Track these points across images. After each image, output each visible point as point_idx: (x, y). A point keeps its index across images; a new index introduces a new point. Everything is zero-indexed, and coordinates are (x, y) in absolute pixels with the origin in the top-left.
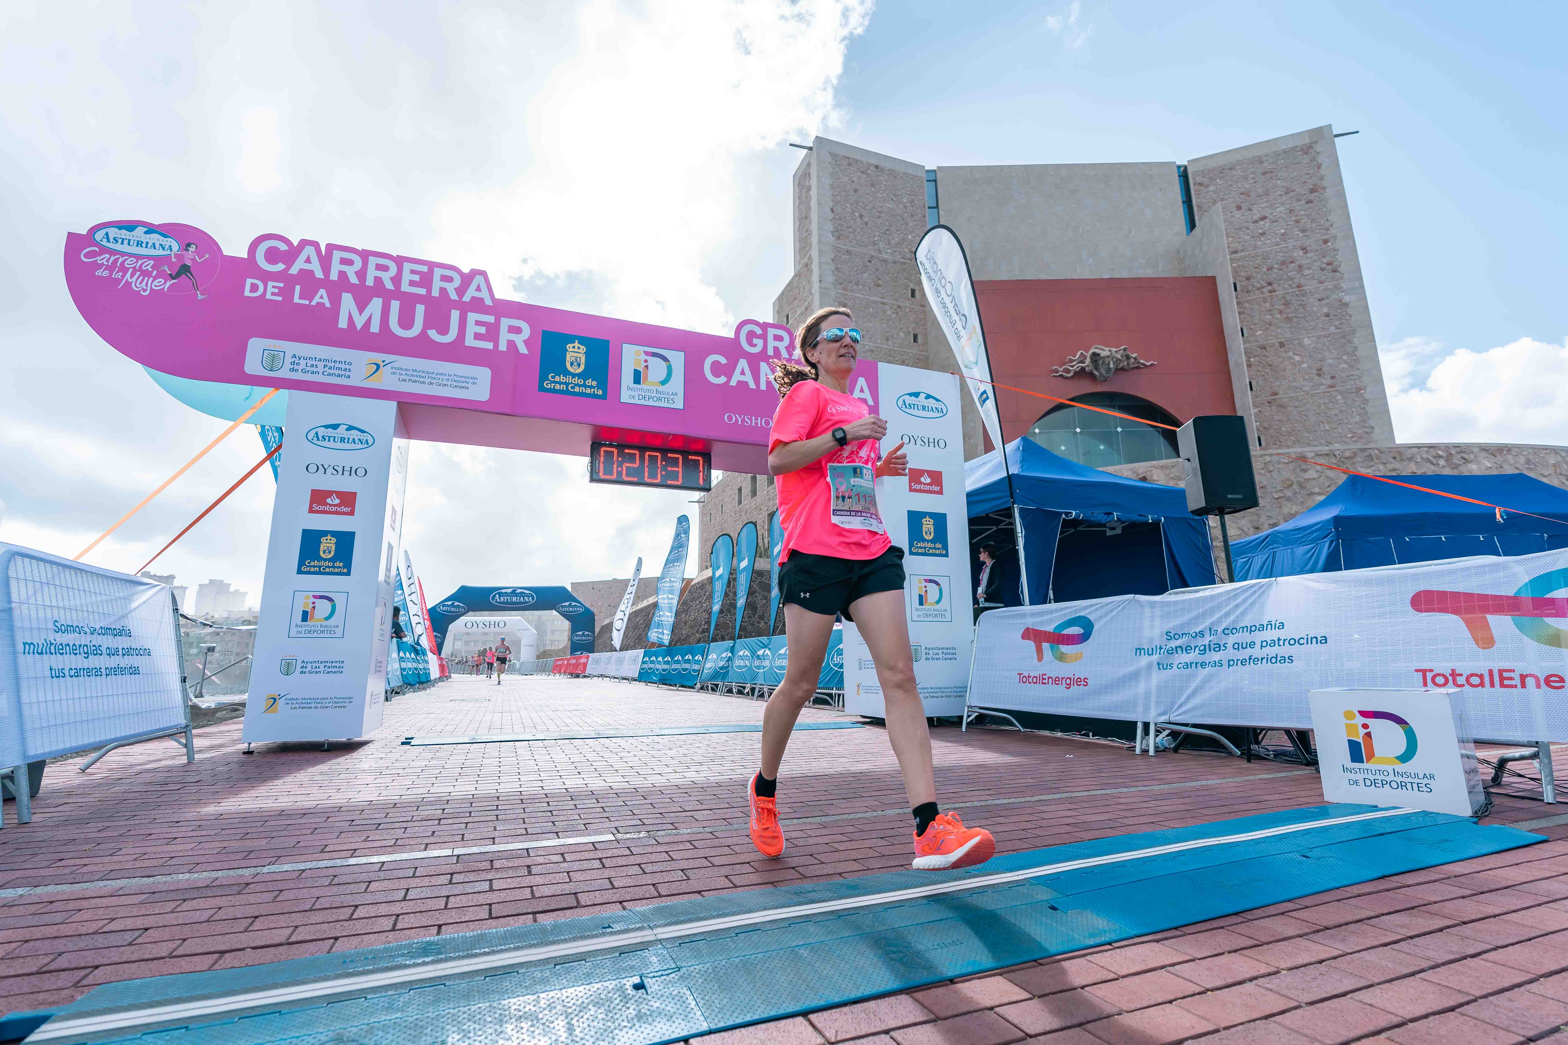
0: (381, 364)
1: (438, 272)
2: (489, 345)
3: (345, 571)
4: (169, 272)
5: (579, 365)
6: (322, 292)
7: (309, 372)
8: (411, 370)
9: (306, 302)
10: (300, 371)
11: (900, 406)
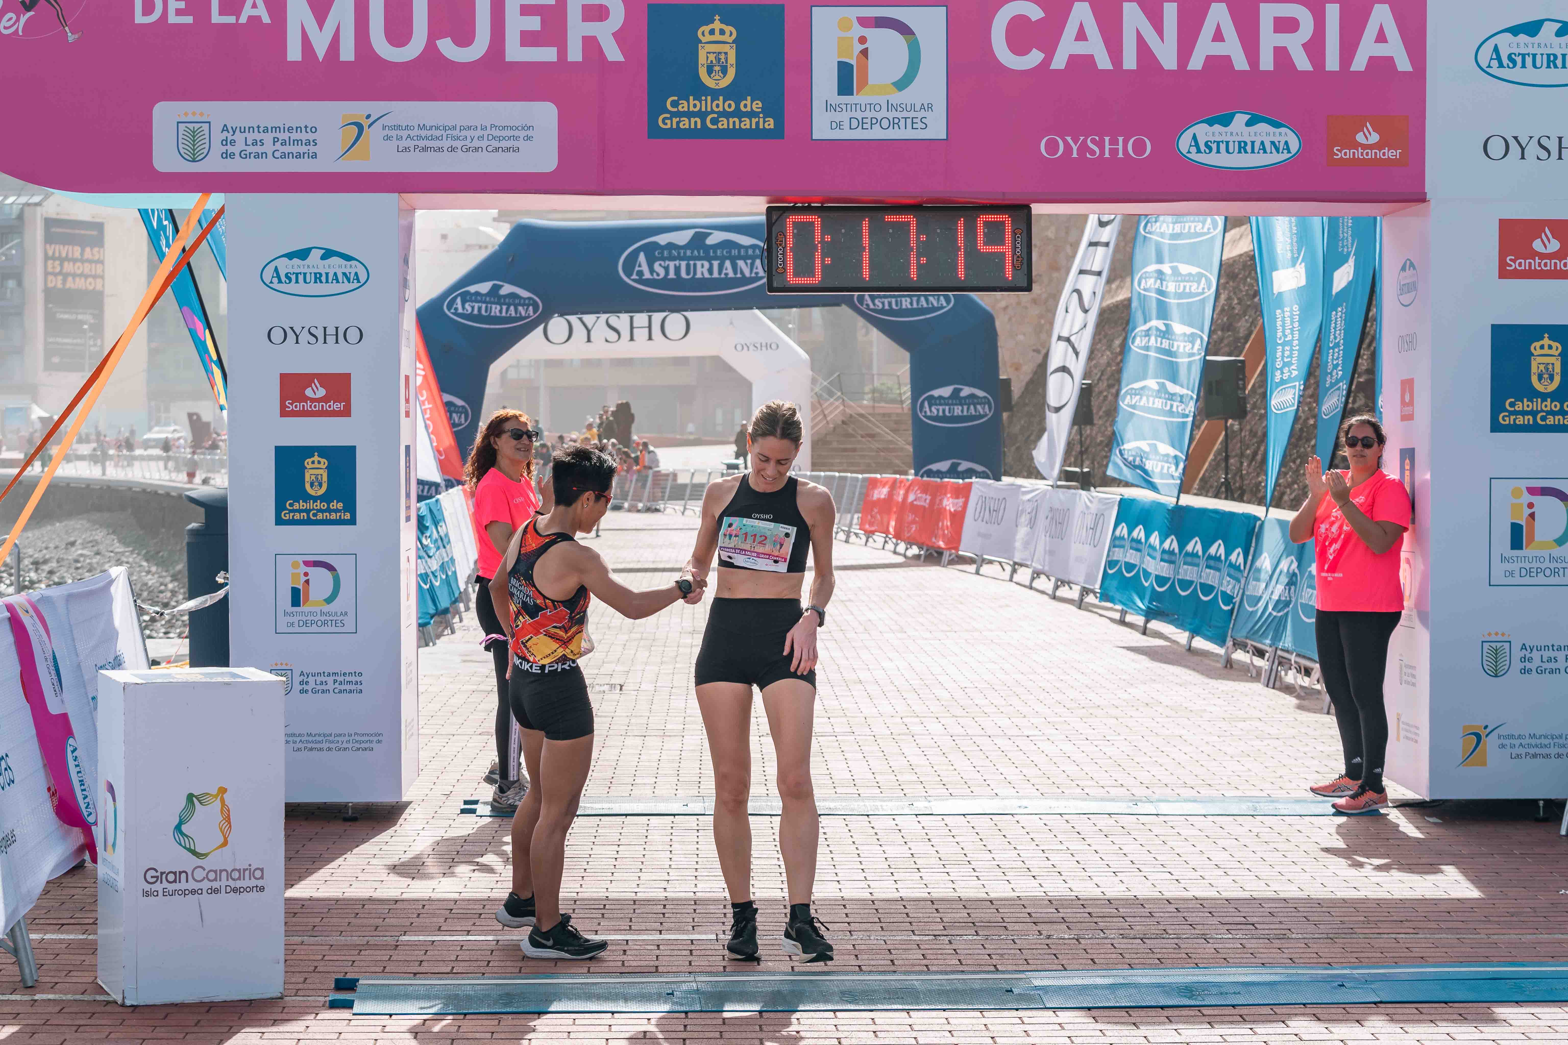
0: (365, 123)
2: (548, 54)
3: (348, 516)
5: (724, 70)
7: (252, 155)
8: (416, 128)
9: (231, 19)
10: (237, 154)
11: (1484, 62)
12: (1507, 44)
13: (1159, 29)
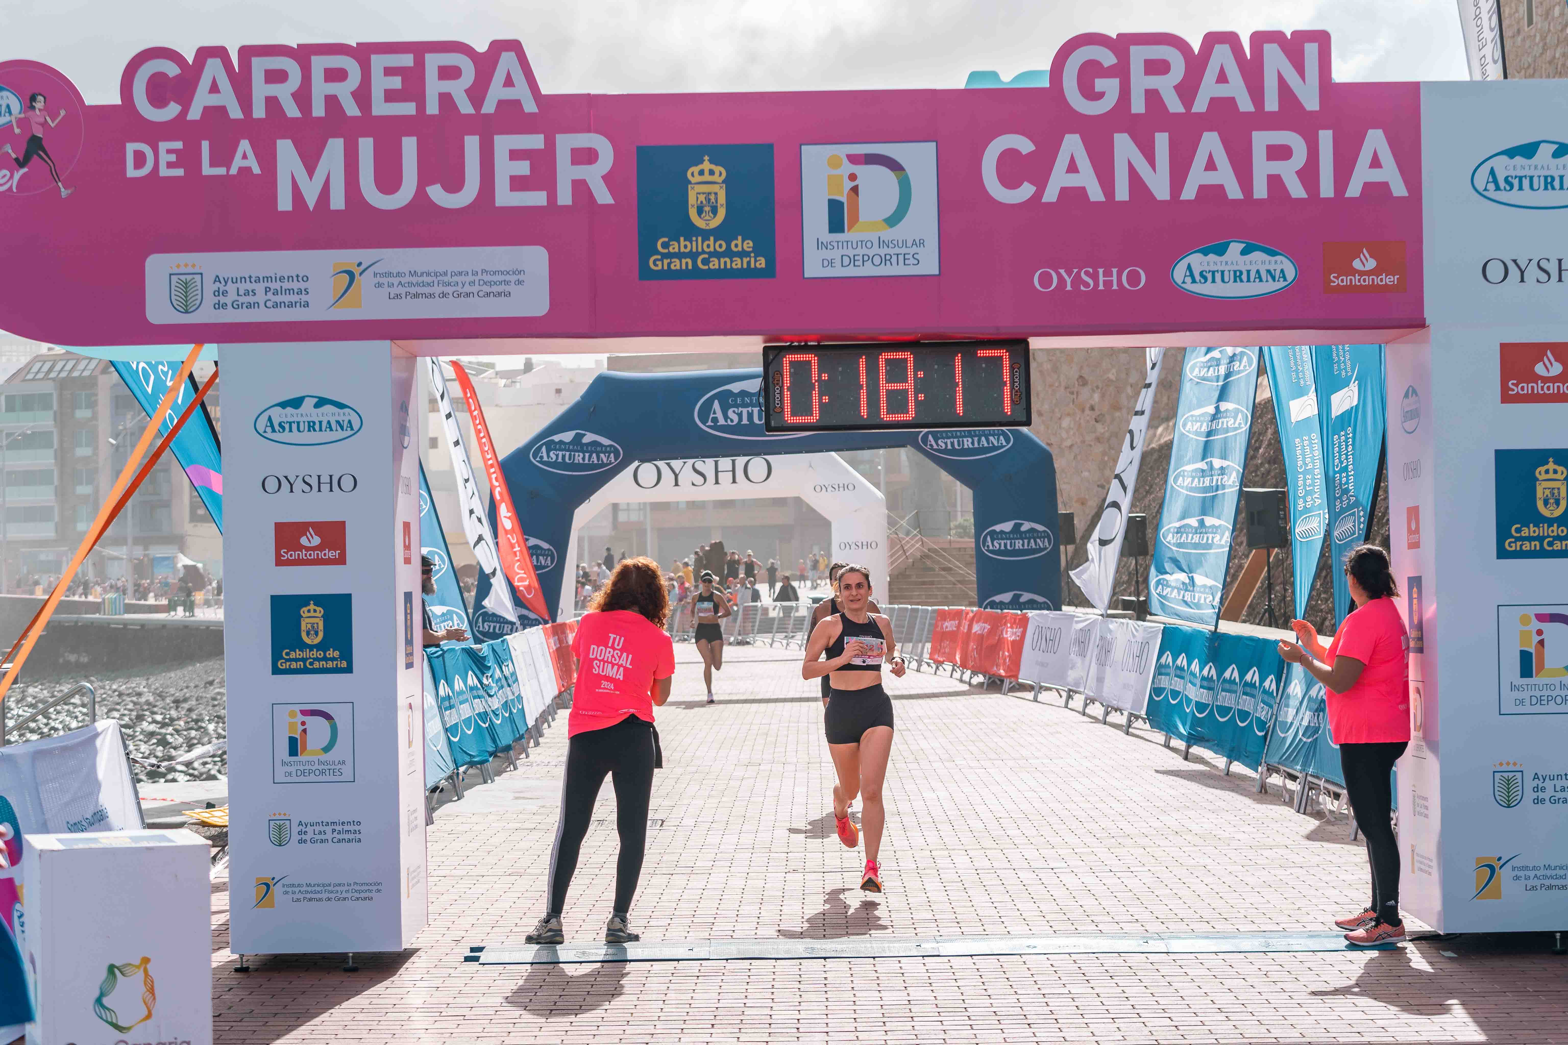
0: (357, 271)
1: (433, 62)
2: (538, 198)
3: (344, 664)
4: (14, 156)
5: (714, 210)
6: (245, 145)
7: (244, 306)
8: (407, 274)
9: (221, 171)
10: (229, 305)
11: (1480, 187)
12: (1504, 167)
13: (1151, 160)
